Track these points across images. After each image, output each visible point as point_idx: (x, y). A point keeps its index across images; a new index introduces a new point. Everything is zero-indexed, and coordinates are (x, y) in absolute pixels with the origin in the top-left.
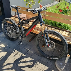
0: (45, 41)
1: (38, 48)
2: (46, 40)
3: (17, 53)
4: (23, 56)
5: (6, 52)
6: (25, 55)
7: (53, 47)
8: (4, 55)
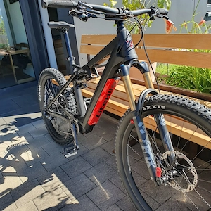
0: (143, 148)
1: (124, 179)
2: (145, 145)
3: (55, 186)
4: (69, 202)
5: (25, 179)
6: (76, 202)
7: (190, 185)
8: (14, 188)
